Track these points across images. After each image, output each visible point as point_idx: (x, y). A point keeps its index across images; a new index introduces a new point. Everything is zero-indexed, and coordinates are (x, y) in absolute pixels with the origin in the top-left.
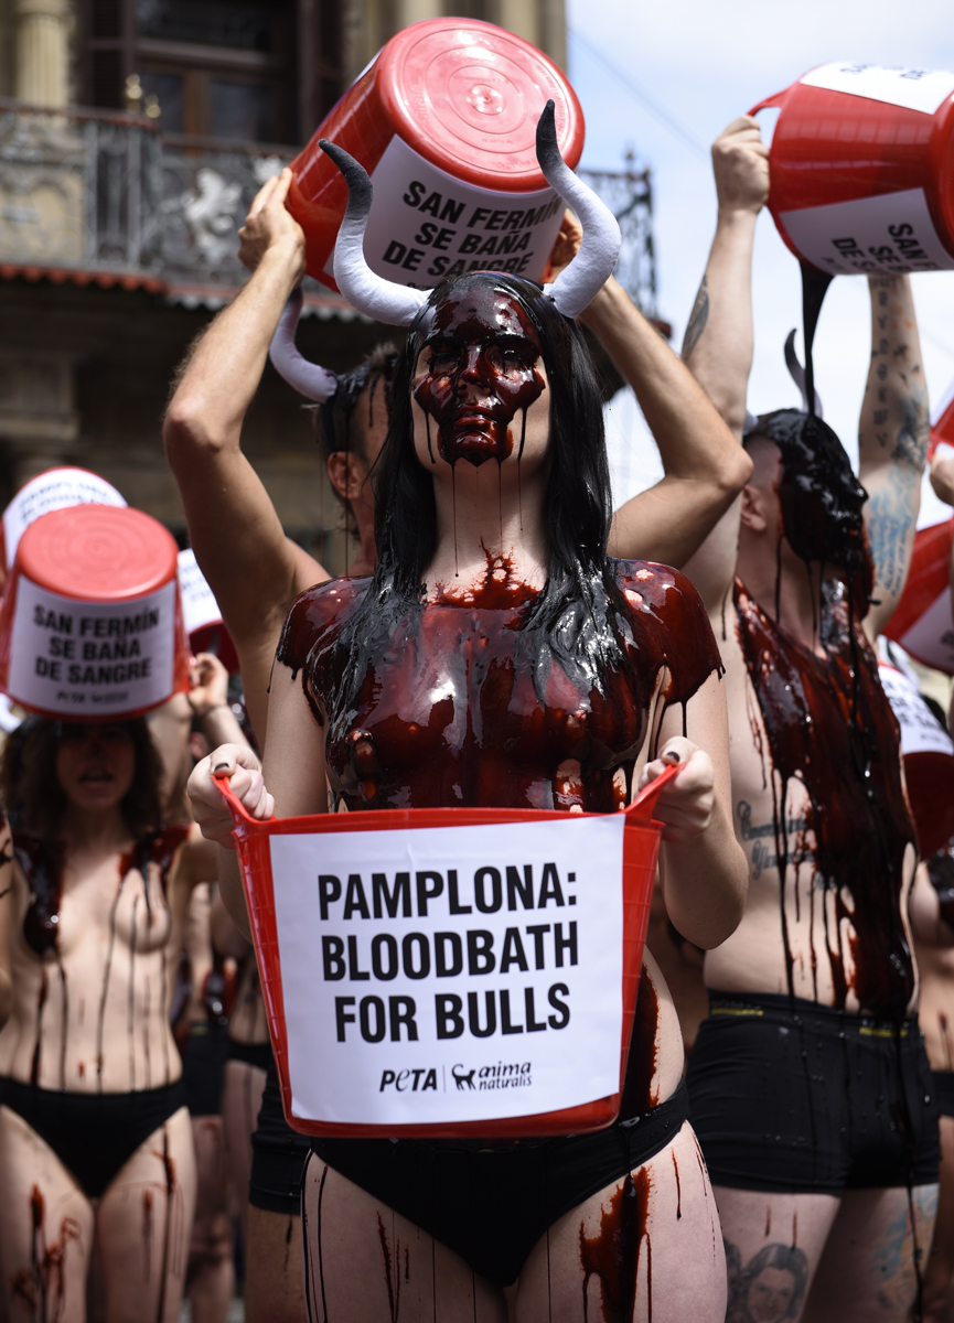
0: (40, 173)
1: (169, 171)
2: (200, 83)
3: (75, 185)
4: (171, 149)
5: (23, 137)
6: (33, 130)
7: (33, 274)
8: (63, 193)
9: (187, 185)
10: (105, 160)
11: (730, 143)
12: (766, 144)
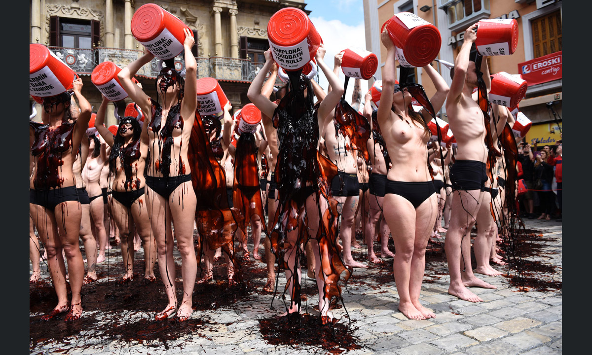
0: (235, 68)
1: (252, 67)
2: (256, 55)
3: (240, 69)
4: (252, 64)
5: (232, 63)
6: (234, 62)
7: (234, 82)
8: (238, 70)
9: (255, 69)
10: (244, 65)
11: (337, 57)
12: (342, 57)
